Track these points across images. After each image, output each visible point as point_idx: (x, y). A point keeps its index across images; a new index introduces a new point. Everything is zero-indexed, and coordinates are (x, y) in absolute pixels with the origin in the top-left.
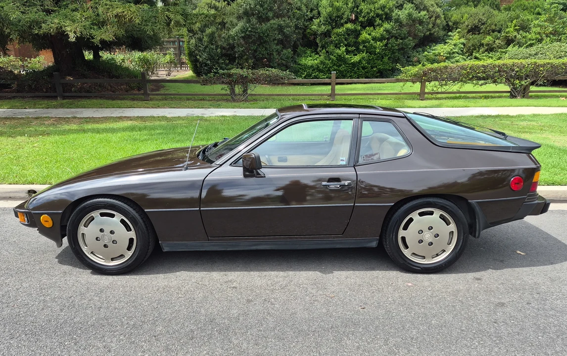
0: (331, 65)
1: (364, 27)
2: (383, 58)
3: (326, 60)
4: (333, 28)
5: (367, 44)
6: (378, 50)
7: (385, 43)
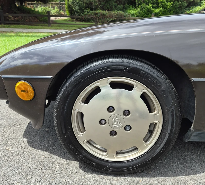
0: (143, 14)
5: (163, 3)
6: (168, 7)
7: (172, 3)
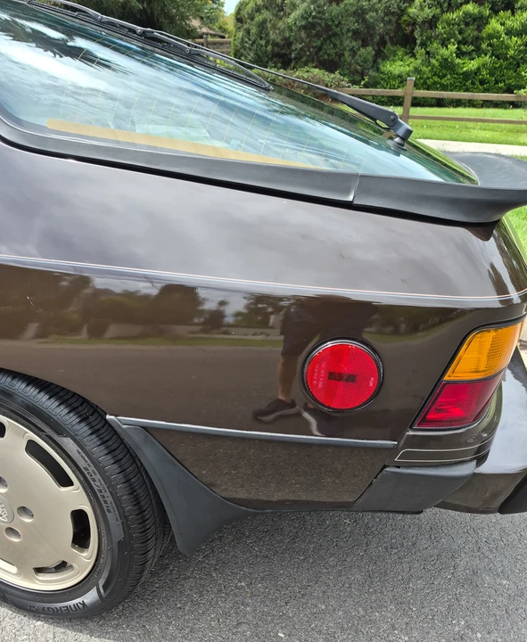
0: (430, 75)
1: (495, 11)
2: (519, 66)
3: (423, 65)
4: (443, 12)
5: (495, 40)
